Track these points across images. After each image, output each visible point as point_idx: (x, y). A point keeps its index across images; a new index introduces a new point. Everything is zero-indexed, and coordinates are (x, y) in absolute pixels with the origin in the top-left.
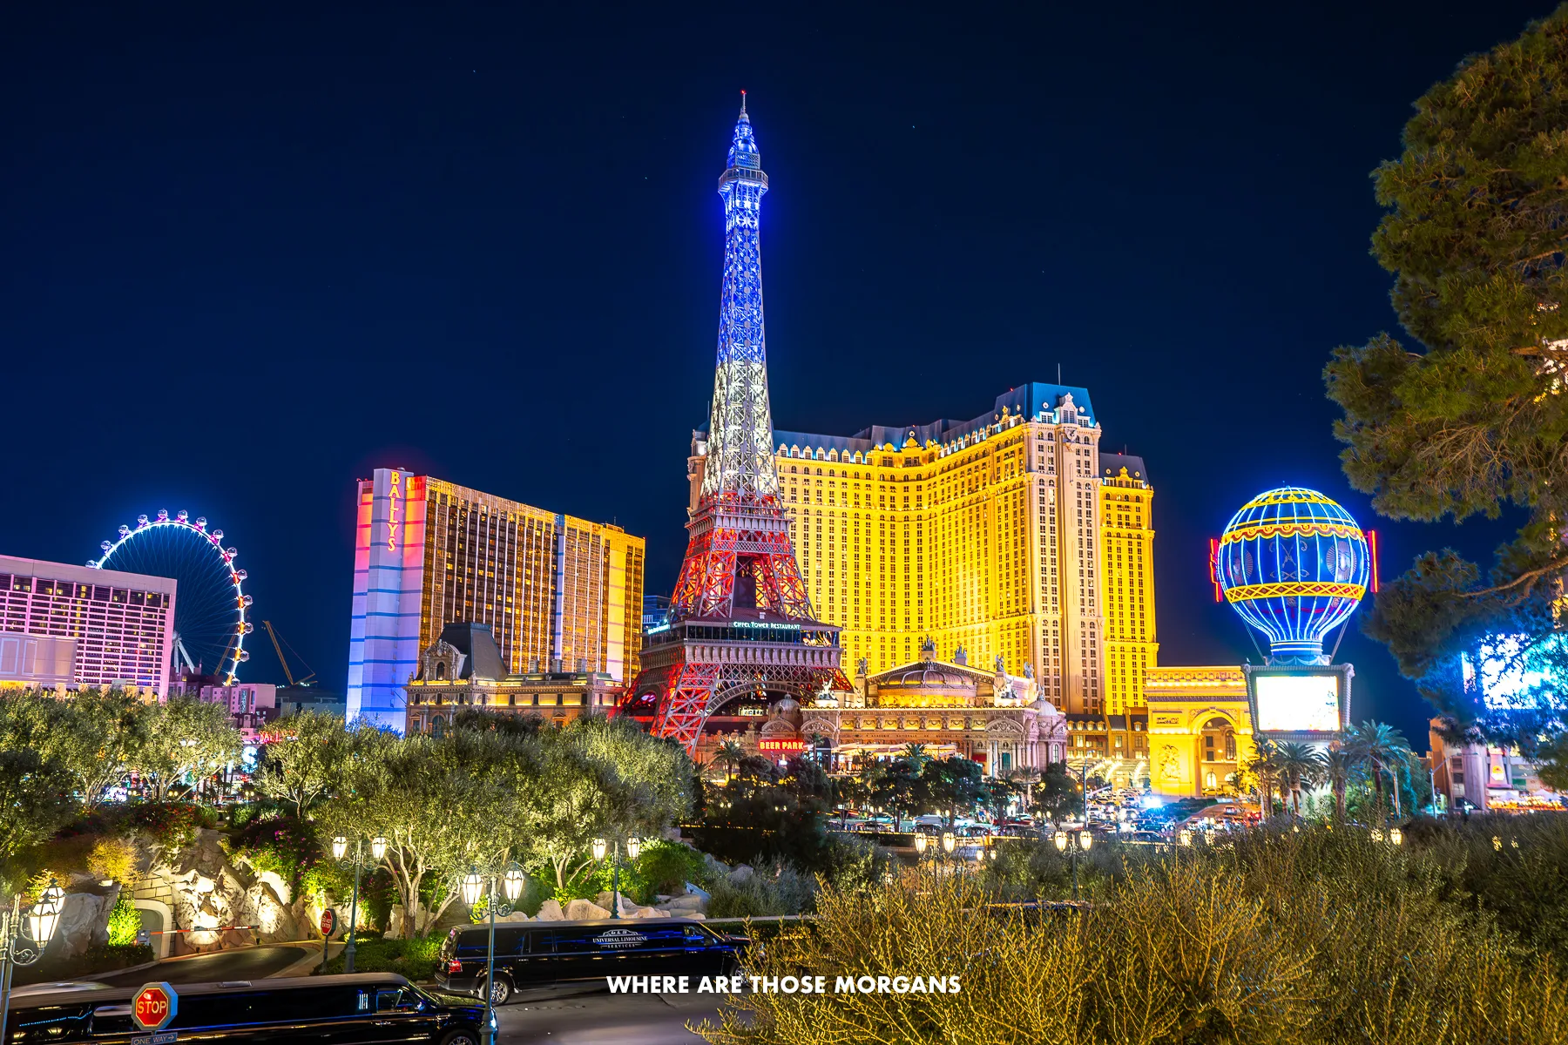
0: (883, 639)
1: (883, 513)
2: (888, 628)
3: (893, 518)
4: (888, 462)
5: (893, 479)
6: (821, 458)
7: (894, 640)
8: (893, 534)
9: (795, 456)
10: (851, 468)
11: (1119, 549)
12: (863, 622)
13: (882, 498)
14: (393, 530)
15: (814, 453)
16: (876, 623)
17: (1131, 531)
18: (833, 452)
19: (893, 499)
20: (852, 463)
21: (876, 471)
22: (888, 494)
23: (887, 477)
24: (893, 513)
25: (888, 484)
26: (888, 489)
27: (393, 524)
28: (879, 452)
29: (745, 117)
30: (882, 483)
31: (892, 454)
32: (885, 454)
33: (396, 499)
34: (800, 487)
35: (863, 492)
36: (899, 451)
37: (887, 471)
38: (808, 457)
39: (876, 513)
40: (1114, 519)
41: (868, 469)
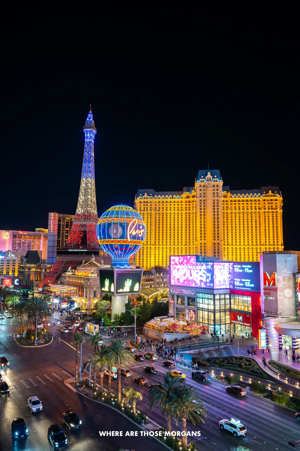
0: (186, 248)
1: (186, 212)
2: (188, 245)
3: (189, 213)
4: (188, 197)
5: (189, 202)
6: (167, 198)
7: (189, 248)
8: (189, 218)
9: (159, 198)
10: (176, 200)
11: (268, 217)
12: (180, 243)
13: (186, 207)
14: (52, 227)
15: (165, 197)
16: (184, 243)
17: (273, 210)
18: (171, 196)
19: (189, 207)
20: (177, 198)
21: (184, 200)
22: (188, 206)
23: (188, 201)
24: (189, 212)
25: (188, 204)
26: (188, 205)
27: (52, 225)
28: (185, 194)
29: (91, 112)
30: (186, 203)
31: (189, 195)
32: (187, 195)
33: (53, 219)
34: (161, 207)
35: (180, 207)
36: (191, 194)
37: (188, 200)
38: (163, 198)
39: (184, 212)
40: (267, 207)
41: (182, 200)
